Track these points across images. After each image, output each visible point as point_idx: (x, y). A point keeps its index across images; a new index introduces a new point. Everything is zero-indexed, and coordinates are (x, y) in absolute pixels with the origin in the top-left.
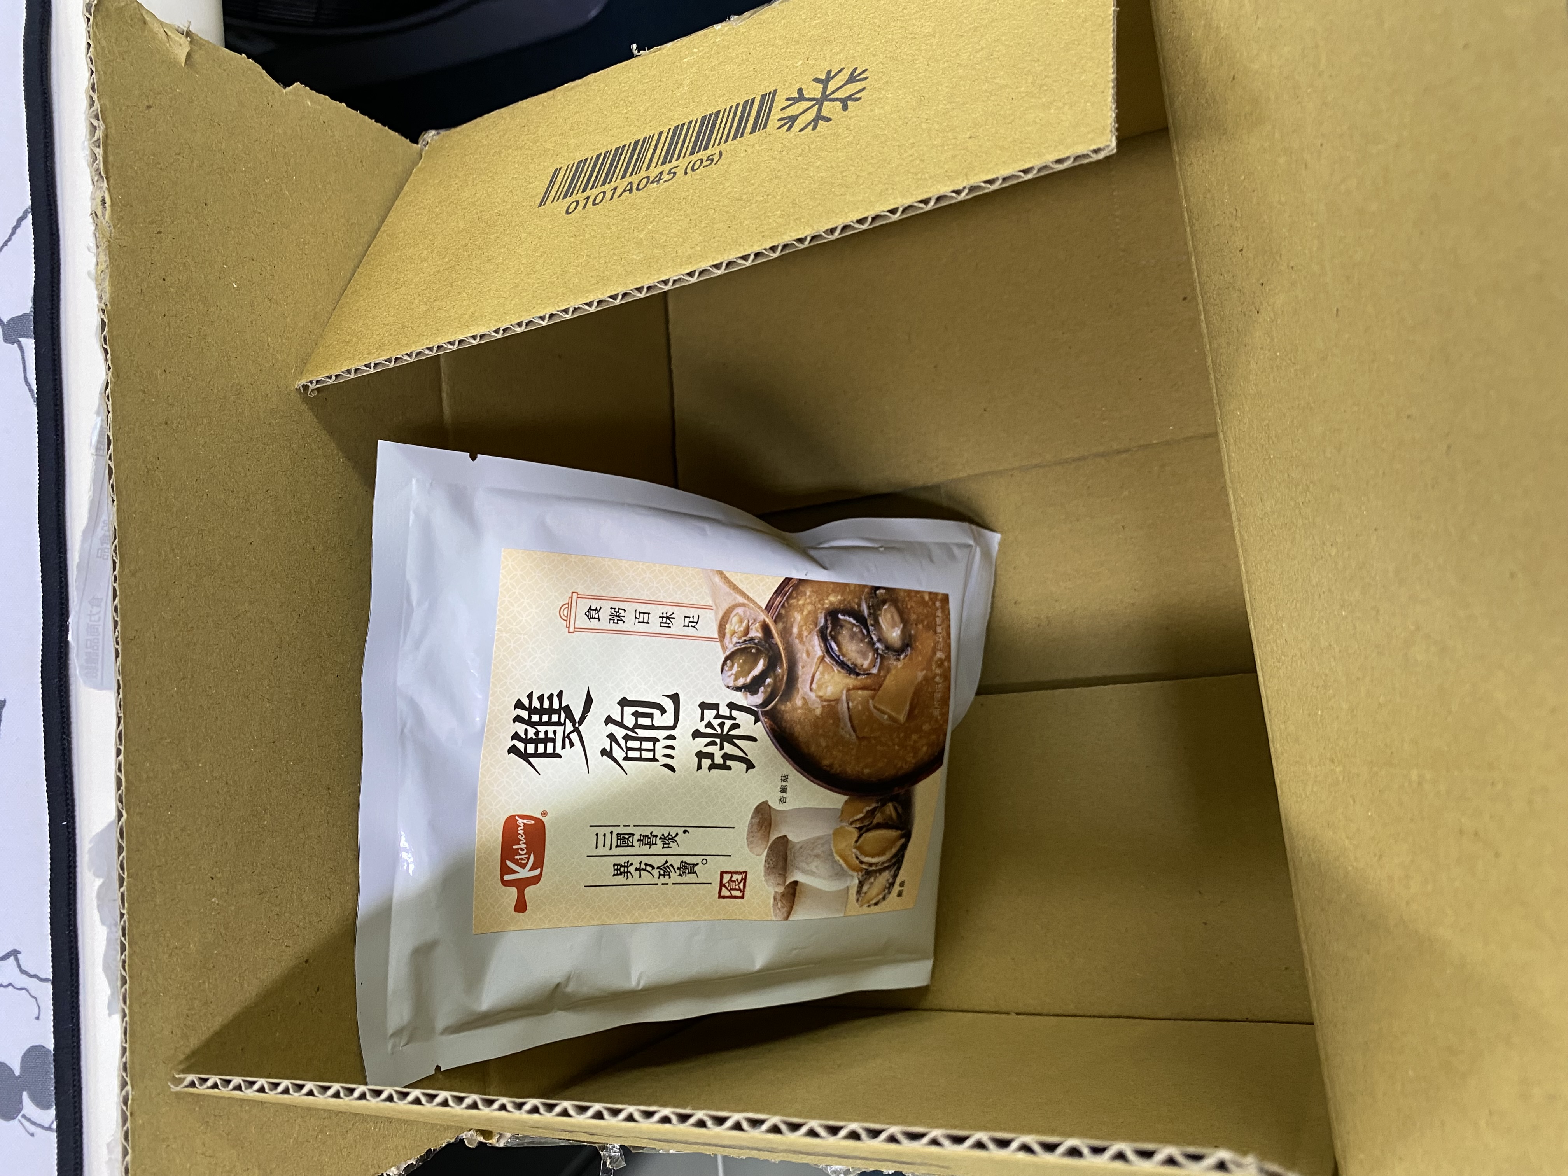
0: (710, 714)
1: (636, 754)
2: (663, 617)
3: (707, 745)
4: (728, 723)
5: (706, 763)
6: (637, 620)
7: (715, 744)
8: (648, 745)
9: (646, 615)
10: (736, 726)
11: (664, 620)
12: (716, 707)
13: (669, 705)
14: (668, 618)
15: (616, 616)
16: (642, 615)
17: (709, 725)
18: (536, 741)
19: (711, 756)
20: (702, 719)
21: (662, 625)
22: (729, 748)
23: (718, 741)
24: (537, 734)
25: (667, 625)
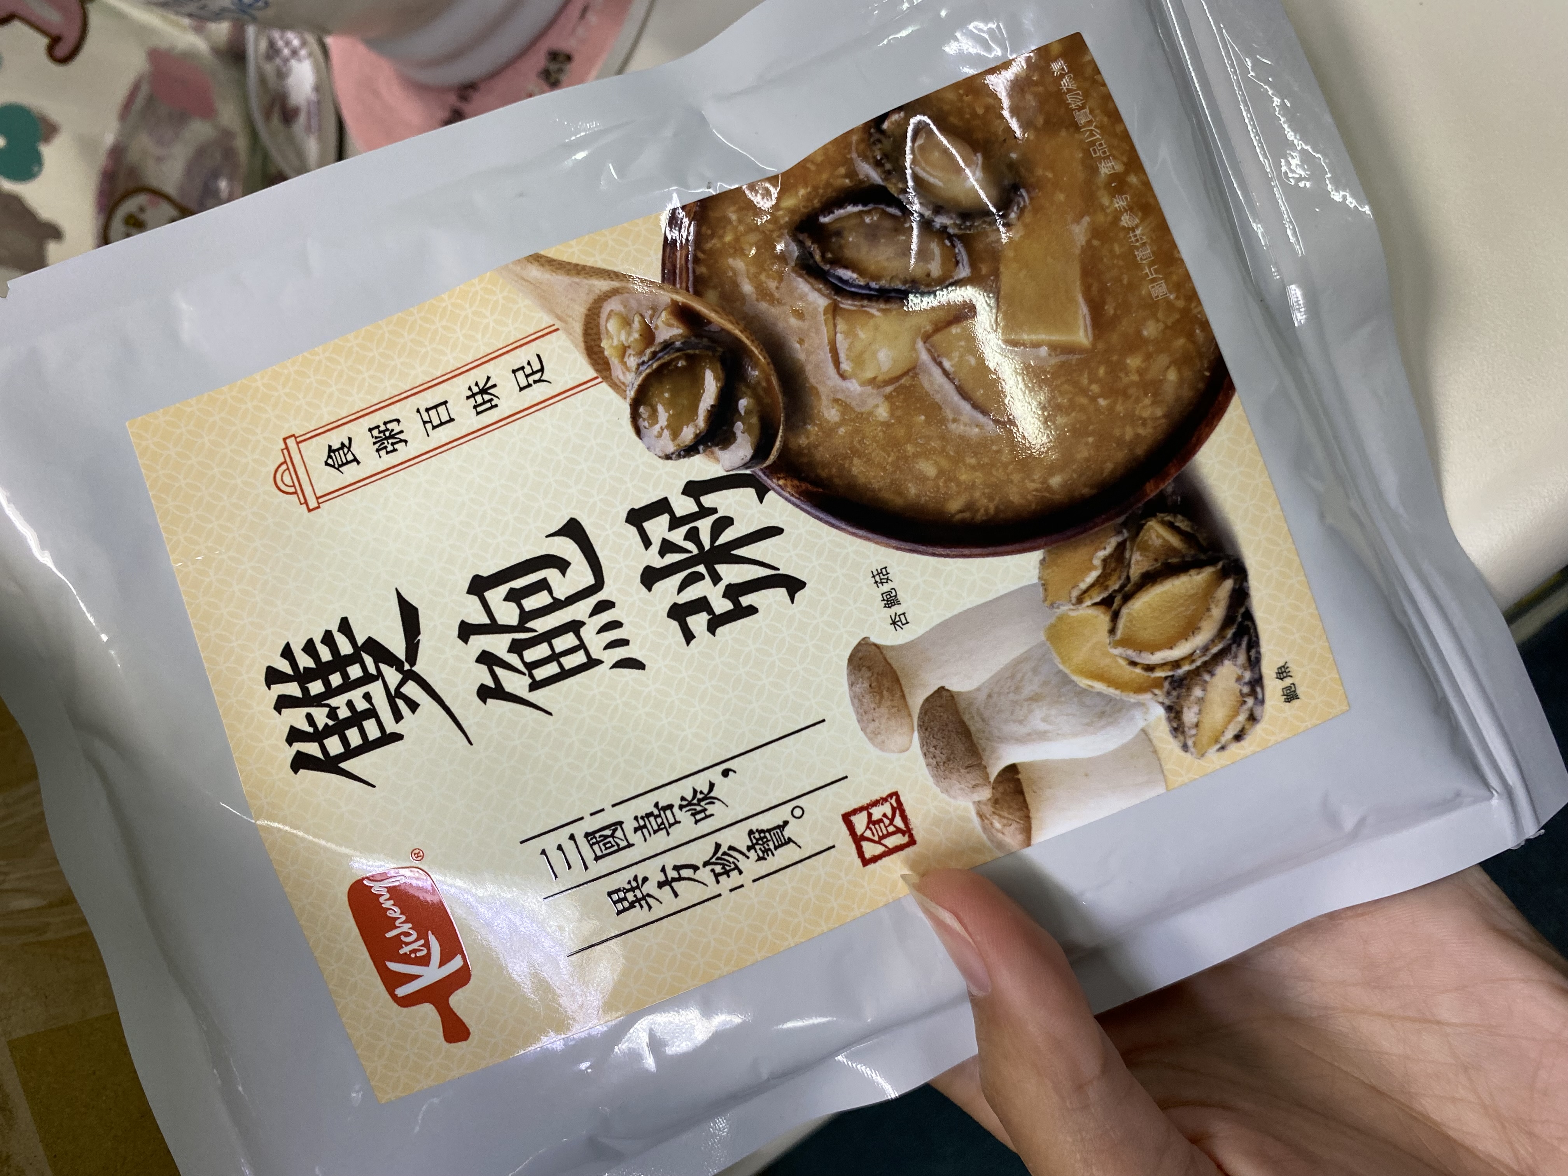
0: (658, 527)
1: (552, 669)
2: (473, 395)
3: (682, 588)
4: (705, 526)
5: (698, 622)
6: (429, 426)
7: (699, 577)
8: (566, 641)
9: (442, 409)
10: (725, 522)
11: (479, 399)
12: (662, 506)
13: (567, 548)
14: (483, 391)
15: (387, 438)
16: (433, 413)
17: (667, 547)
18: (339, 728)
19: (702, 604)
20: (647, 543)
21: (479, 409)
22: (731, 573)
23: (701, 569)
24: (332, 713)
25: (489, 405)
